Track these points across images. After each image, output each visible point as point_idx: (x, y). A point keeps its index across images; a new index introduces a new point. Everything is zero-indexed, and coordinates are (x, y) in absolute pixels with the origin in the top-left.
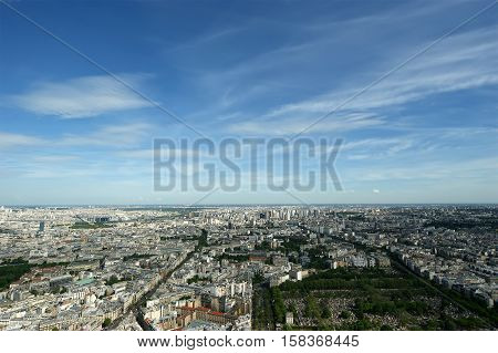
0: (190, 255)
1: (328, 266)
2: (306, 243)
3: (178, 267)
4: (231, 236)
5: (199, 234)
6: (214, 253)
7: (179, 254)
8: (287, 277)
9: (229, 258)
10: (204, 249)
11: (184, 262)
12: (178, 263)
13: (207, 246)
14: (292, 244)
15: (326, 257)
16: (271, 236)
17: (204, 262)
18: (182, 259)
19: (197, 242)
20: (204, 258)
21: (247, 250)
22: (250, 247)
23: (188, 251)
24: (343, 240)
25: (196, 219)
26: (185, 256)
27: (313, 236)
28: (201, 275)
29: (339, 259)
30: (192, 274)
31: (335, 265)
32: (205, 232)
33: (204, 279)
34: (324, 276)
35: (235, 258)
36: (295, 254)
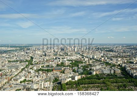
0: (23, 70)
1: (91, 73)
2: (82, 63)
3: (16, 75)
4: (45, 60)
5: (29, 59)
6: (35, 68)
7: (17, 69)
8: (70, 79)
9: (43, 70)
10: (31, 66)
11: (19, 73)
12: (16, 74)
13: (32, 65)
14: (75, 63)
15: (91, 69)
16: (66, 59)
17: (29, 72)
18: (18, 72)
19: (27, 63)
20: (30, 70)
21: (52, 67)
22: (54, 65)
23: (22, 67)
24: (101, 61)
25: (28, 51)
26: (20, 70)
27: (86, 59)
28: (27, 79)
29: (97, 70)
30: (23, 79)
31: (94, 73)
32: (32, 58)
33: (29, 81)
34: (88, 78)
35: (46, 71)
36: (76, 68)
